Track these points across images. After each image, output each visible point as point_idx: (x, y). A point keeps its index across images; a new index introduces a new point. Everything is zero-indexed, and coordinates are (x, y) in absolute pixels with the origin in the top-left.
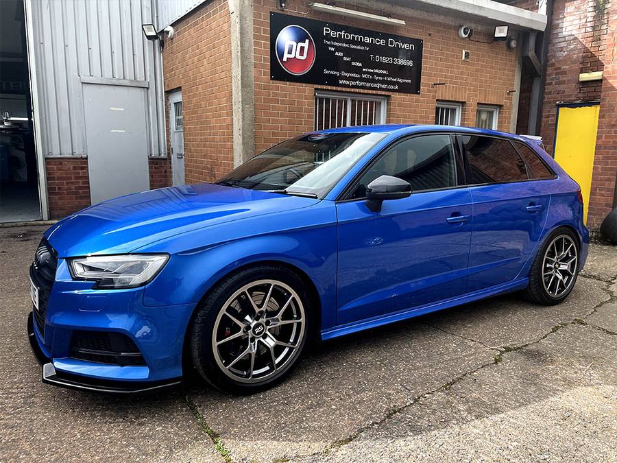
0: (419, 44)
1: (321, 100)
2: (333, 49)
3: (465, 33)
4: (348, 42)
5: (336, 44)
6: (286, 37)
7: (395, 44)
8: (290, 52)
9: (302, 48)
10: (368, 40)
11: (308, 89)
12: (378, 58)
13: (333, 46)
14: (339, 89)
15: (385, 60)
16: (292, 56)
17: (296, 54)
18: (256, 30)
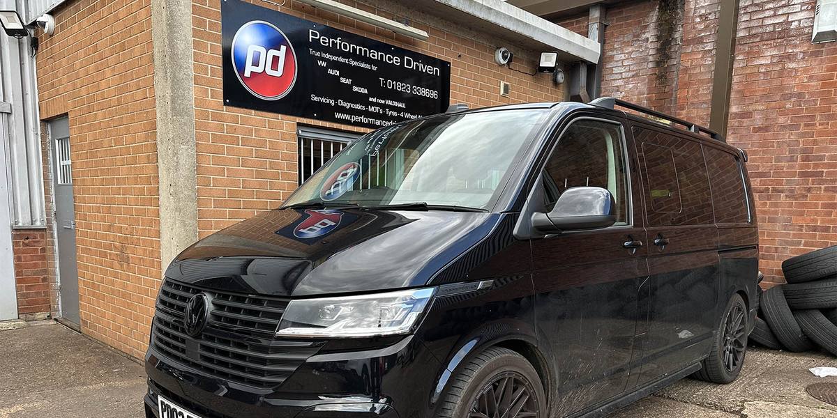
0: (445, 67)
1: (307, 141)
2: (324, 64)
3: (504, 58)
4: (346, 55)
5: (328, 56)
6: (248, 40)
7: (414, 65)
8: (256, 63)
9: (276, 59)
10: (375, 55)
11: (287, 124)
12: (391, 84)
13: (323, 59)
14: (335, 126)
15: (400, 87)
16: (259, 70)
17: (265, 66)
18: (198, 23)
